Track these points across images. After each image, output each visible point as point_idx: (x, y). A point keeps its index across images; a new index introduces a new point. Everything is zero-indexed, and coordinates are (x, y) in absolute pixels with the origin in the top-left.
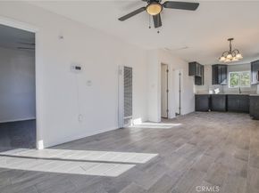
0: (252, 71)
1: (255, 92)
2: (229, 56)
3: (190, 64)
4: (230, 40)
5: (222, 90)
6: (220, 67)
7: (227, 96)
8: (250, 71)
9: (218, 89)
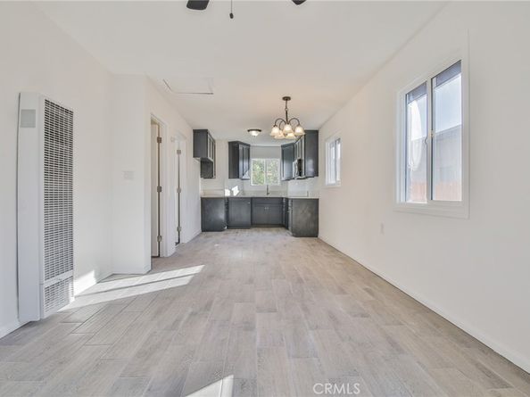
0: (283, 159)
1: (286, 192)
2: (288, 128)
3: (195, 132)
4: (286, 99)
5: (241, 190)
6: (240, 148)
7: (252, 199)
8: (279, 160)
9: (237, 187)
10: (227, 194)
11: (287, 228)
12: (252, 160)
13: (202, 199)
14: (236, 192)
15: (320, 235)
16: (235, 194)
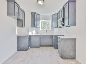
9: (35, 31)
10: (30, 33)
11: (56, 48)
12: (41, 21)
13: (17, 36)
14: (34, 32)
15: (77, 58)
16: (34, 34)
